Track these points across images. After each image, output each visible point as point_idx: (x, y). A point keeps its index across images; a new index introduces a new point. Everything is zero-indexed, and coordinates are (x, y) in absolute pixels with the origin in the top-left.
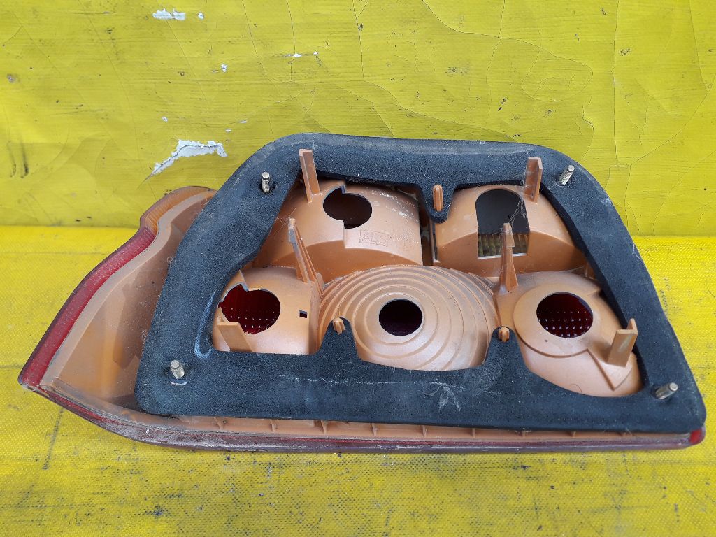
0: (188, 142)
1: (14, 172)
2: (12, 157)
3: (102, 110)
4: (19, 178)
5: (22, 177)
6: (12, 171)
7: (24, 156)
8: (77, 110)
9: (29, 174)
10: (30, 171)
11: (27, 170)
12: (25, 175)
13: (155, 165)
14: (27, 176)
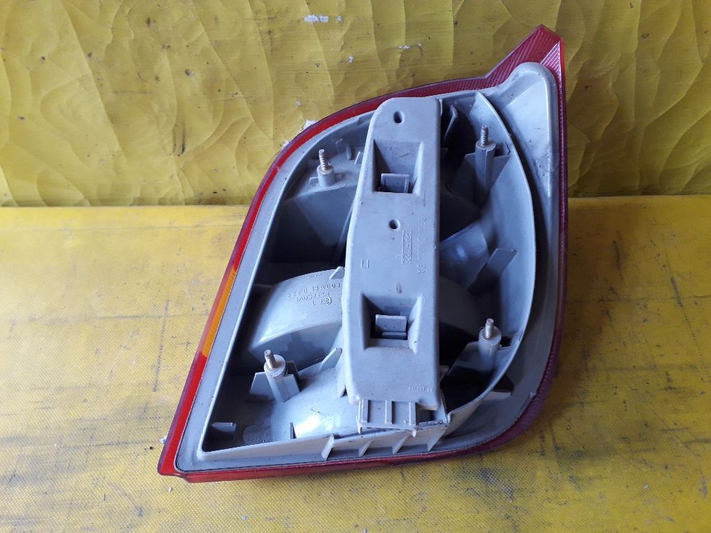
1: (174, 151)
2: (174, 139)
3: (251, 97)
4: (177, 156)
5: (179, 156)
6: (172, 150)
7: (184, 137)
8: (232, 98)
9: (185, 153)
10: (187, 150)
11: (183, 150)
12: (182, 153)
13: (284, 143)
14: (182, 155)
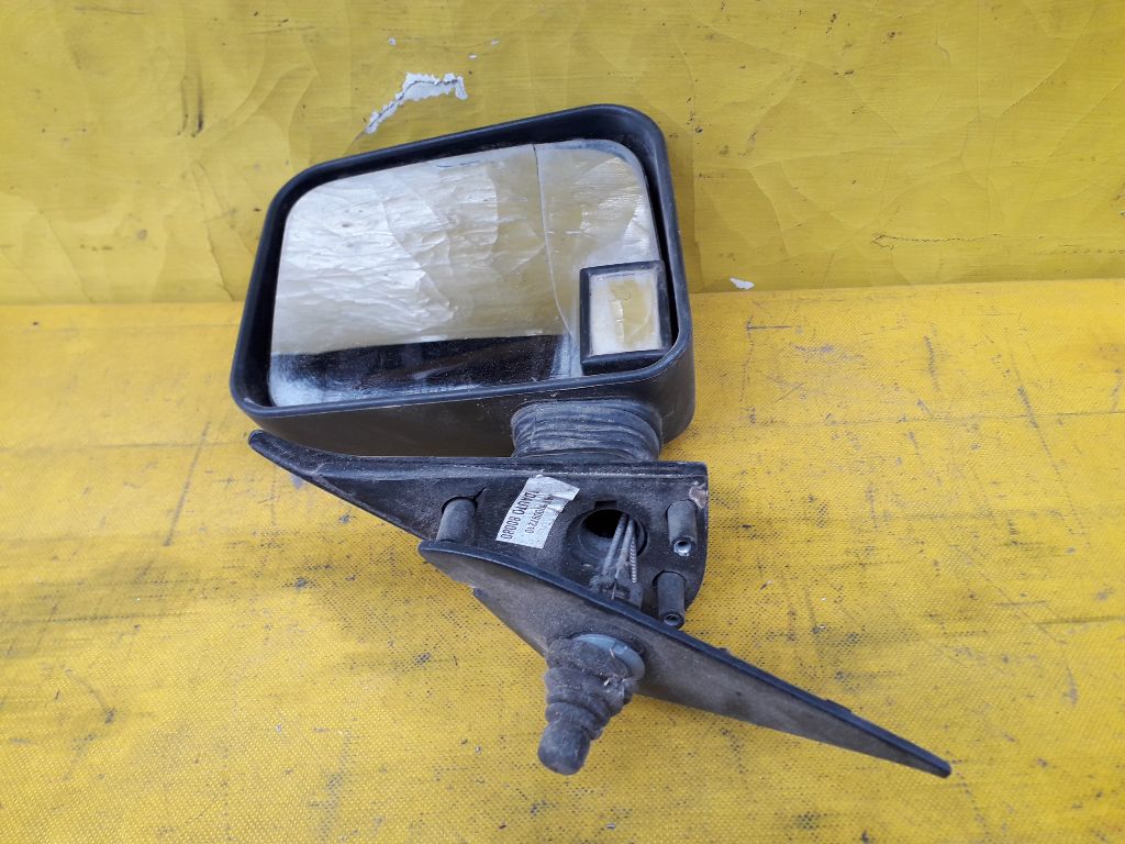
0: (418, 77)
1: (184, 127)
2: (185, 104)
3: (312, 27)
4: (190, 137)
5: (193, 136)
6: (182, 125)
7: (201, 102)
8: (279, 28)
9: (203, 131)
10: (206, 125)
11: (200, 125)
12: (198, 132)
13: (370, 115)
14: (199, 135)
